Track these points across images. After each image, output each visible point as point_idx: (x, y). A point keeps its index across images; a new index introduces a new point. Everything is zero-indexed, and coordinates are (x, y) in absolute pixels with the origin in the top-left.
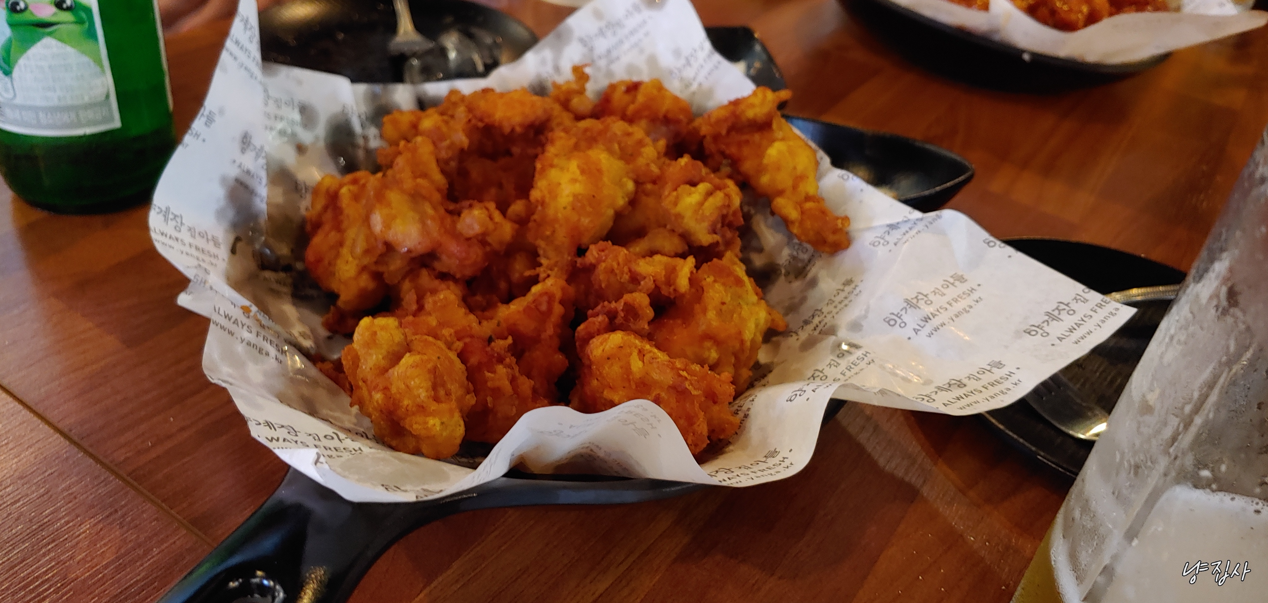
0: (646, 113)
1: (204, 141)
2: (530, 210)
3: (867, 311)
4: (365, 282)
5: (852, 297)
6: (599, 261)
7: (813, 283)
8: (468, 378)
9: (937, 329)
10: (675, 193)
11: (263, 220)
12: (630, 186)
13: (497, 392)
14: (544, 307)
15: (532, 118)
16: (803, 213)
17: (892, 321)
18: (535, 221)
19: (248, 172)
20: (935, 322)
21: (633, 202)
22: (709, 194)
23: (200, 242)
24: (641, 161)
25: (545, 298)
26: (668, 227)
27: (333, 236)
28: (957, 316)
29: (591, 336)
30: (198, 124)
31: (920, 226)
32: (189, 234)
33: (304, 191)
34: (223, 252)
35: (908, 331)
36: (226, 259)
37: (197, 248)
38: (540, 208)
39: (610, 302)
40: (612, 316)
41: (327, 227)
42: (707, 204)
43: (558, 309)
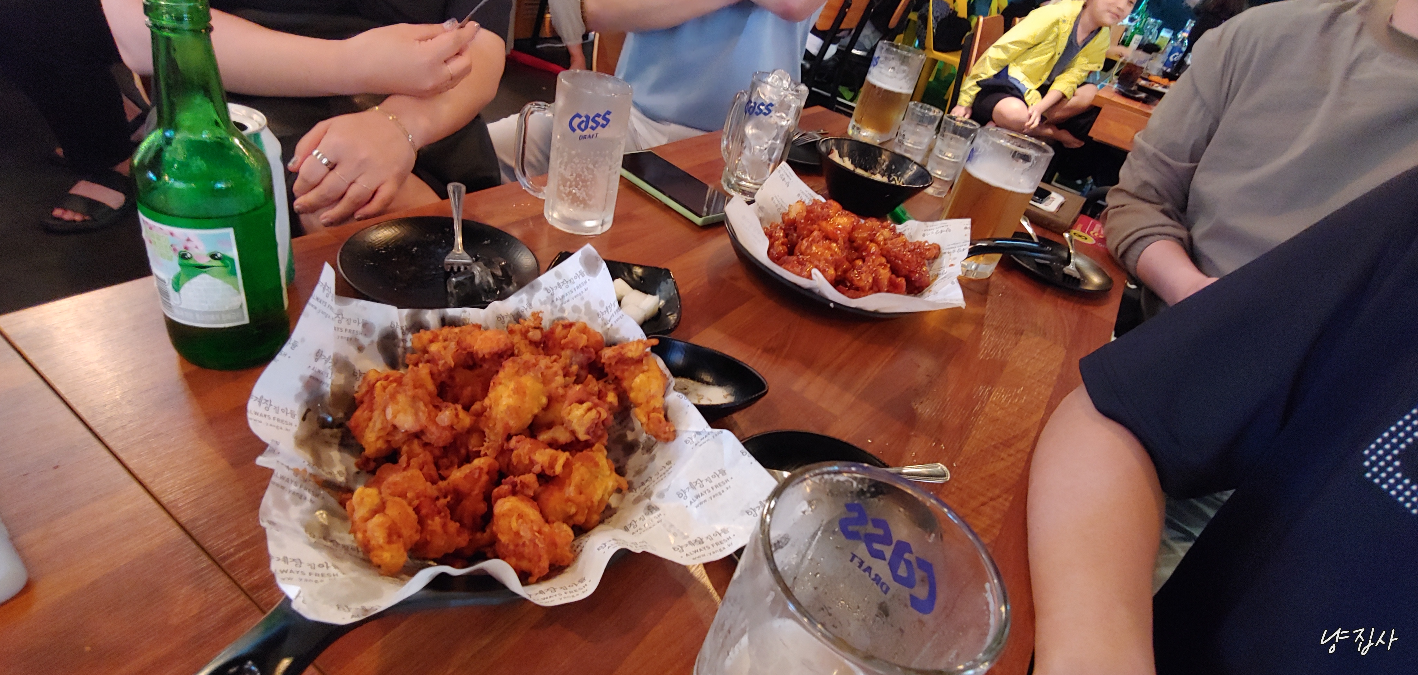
0: (571, 346)
1: (289, 357)
2: (484, 409)
3: (669, 486)
4: (380, 444)
5: (667, 474)
6: (516, 448)
7: (652, 459)
8: (418, 523)
9: (701, 503)
10: (569, 408)
11: (328, 398)
12: (544, 400)
13: (433, 532)
14: (476, 476)
15: (496, 349)
16: (649, 419)
17: (680, 495)
18: (485, 416)
19: (319, 371)
20: (702, 499)
21: (546, 408)
22: (590, 409)
23: (282, 416)
24: (554, 385)
25: (478, 471)
26: (565, 425)
27: (366, 414)
28: (714, 496)
29: (500, 497)
30: (286, 349)
31: (710, 437)
32: (274, 411)
33: (358, 376)
34: (297, 421)
35: (687, 502)
36: (298, 425)
37: (278, 420)
38: (488, 410)
39: (515, 476)
40: (514, 485)
41: (365, 405)
42: (586, 417)
43: (485, 478)
